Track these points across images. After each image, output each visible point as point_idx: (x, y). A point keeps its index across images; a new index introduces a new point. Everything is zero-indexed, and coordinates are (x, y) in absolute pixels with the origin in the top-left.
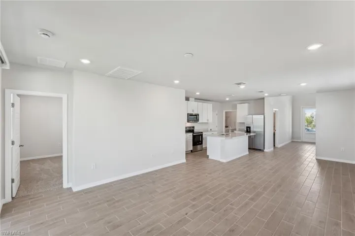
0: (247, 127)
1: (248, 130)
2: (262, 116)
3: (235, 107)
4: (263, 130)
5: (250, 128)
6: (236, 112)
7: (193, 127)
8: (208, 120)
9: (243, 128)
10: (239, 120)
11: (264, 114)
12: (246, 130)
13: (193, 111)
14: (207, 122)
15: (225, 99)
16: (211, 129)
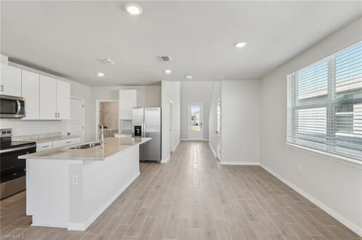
0: (136, 127)
1: (138, 132)
2: (159, 108)
3: (116, 95)
5: (140, 127)
6: (118, 103)
8: (57, 115)
10: (122, 116)
12: (133, 131)
14: (55, 119)
15: (97, 74)
16: (69, 134)
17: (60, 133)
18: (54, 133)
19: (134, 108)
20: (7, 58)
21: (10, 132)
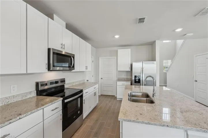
21: (64, 81)
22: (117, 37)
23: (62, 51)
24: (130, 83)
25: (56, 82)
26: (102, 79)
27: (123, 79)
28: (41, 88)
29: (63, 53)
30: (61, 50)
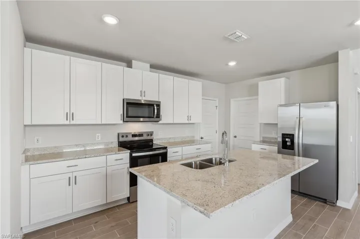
0: (284, 136)
2: (334, 104)
4: (334, 143)
5: (292, 136)
7: (151, 134)
8: (189, 118)
9: (273, 135)
11: (337, 100)
13: (142, 93)
14: (187, 122)
15: (227, 65)
16: (202, 138)
17: (193, 137)
18: (188, 137)
19: (281, 106)
20: (148, 65)
21: (152, 135)
22: (232, 64)
23: (140, 100)
24: (277, 147)
25: (139, 134)
26: (235, 137)
27: (273, 141)
28: (121, 139)
29: (143, 102)
30: (140, 98)
